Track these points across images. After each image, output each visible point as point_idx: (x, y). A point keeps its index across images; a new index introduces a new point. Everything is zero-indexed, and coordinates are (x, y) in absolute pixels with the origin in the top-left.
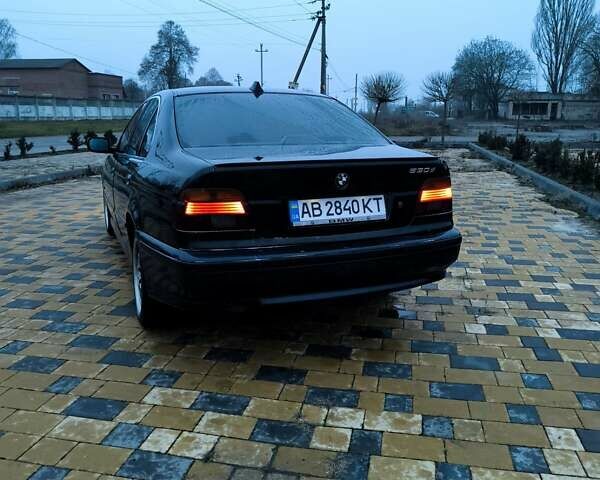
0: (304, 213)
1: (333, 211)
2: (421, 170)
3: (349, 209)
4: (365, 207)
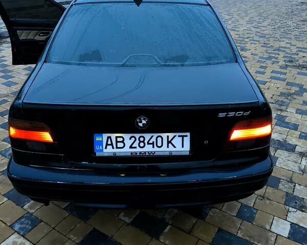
0: (107, 145)
1: (136, 145)
2: (232, 114)
3: (153, 144)
4: (169, 142)
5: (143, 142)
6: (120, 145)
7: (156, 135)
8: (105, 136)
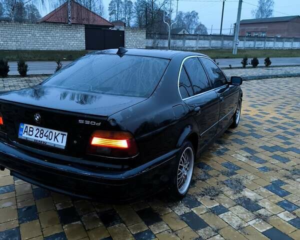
0: (25, 131)
1: (38, 135)
3: (47, 136)
4: (55, 137)
5: (42, 134)
6: (31, 133)
7: (50, 130)
8: (25, 125)
